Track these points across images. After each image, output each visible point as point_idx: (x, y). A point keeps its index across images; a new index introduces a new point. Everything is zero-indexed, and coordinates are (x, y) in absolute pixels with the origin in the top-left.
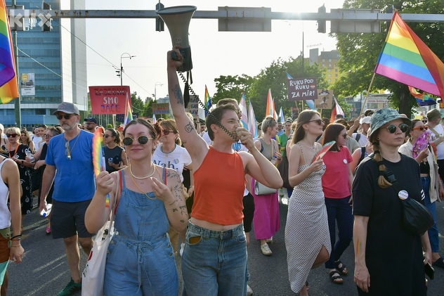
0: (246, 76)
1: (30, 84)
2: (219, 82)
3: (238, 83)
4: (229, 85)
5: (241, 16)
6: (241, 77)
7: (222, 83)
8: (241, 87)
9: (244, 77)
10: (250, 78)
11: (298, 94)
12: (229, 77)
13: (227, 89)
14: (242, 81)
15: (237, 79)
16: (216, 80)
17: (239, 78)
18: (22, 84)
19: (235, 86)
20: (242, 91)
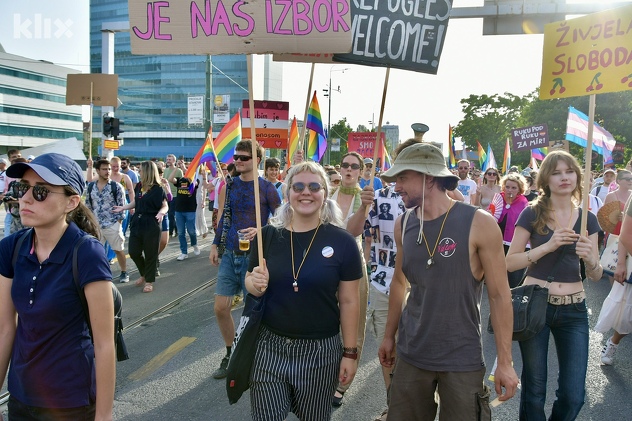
0: (510, 94)
1: (224, 108)
2: (467, 105)
3: (497, 105)
4: (483, 108)
5: (519, 12)
6: (503, 96)
7: (472, 105)
8: (501, 111)
9: (507, 97)
10: (517, 98)
11: (525, 144)
12: (484, 96)
13: (479, 115)
14: (503, 102)
15: (496, 100)
16: (463, 101)
17: (500, 98)
18: (215, 108)
19: (493, 110)
20: (503, 117)
